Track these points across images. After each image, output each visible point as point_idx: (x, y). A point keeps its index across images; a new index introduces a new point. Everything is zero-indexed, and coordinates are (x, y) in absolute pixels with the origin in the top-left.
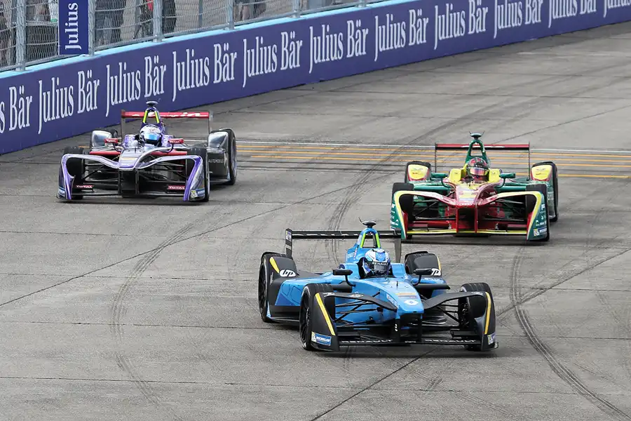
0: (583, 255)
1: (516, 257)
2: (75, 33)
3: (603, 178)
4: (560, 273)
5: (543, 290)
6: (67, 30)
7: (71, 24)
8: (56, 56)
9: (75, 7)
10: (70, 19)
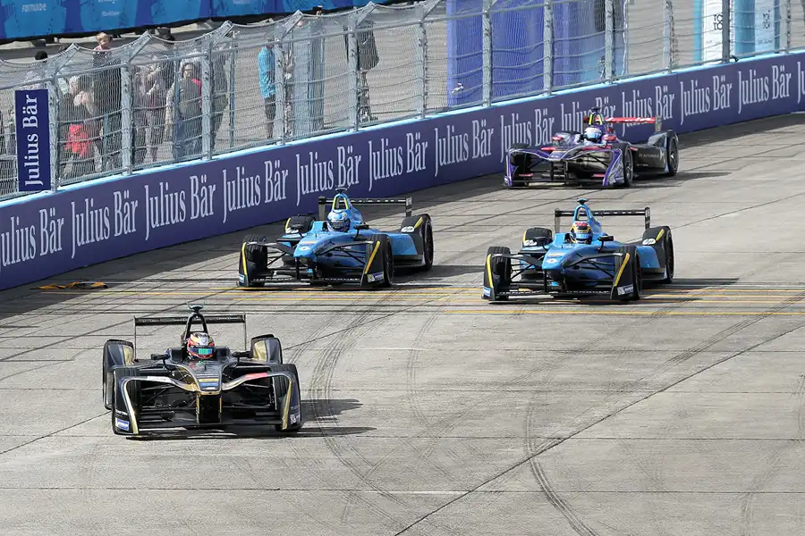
1: (530, 404)
2: (35, 167)
4: (579, 420)
5: (561, 440)
6: (26, 164)
7: (30, 157)
8: (15, 193)
9: (35, 138)
10: (30, 152)
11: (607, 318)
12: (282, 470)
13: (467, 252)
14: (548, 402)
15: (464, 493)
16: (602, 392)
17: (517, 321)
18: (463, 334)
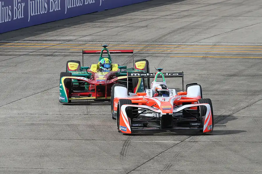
0: (246, 99)
3: (255, 58)
4: (233, 108)
11: (247, 60)
12: (93, 130)
13: (181, 28)
14: (219, 99)
15: (179, 142)
16: (244, 95)
17: (204, 61)
18: (179, 67)
